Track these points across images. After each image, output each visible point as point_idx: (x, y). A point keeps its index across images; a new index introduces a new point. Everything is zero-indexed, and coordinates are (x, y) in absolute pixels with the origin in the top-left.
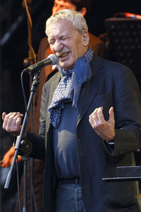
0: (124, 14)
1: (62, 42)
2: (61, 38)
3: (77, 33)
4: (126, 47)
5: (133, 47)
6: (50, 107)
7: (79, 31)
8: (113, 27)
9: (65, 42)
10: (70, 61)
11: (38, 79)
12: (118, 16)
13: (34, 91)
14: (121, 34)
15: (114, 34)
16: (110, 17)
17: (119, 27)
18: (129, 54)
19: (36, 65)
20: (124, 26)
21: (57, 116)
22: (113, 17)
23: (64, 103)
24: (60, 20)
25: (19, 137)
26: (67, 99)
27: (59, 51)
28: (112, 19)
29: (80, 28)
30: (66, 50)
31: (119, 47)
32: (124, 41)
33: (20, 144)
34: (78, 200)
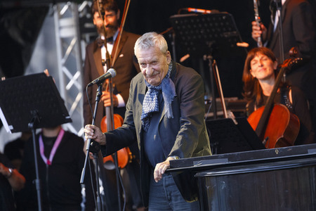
0: (186, 9)
2: (151, 63)
4: (189, 38)
5: (195, 37)
8: (177, 22)
11: (100, 90)
13: (98, 101)
14: (184, 27)
15: (179, 28)
16: (173, 14)
17: (181, 22)
18: (192, 43)
20: (186, 21)
22: (177, 14)
28: (176, 16)
31: (184, 38)
32: (187, 33)
33: (90, 145)
34: (167, 186)
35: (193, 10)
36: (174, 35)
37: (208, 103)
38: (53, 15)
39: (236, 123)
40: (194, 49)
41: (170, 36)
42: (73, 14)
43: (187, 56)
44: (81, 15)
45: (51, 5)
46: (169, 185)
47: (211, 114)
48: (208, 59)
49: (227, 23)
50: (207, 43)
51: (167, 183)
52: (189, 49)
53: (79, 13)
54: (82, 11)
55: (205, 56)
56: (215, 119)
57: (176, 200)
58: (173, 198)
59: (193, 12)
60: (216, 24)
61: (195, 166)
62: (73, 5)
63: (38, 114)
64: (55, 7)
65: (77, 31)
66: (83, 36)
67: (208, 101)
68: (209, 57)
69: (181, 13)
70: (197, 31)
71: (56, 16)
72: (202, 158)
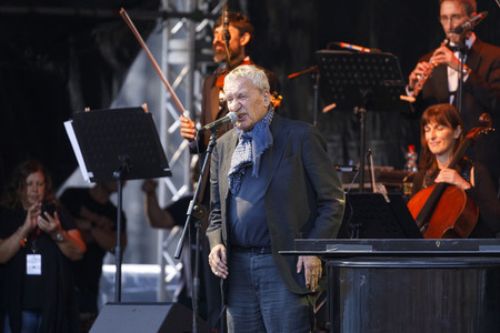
0: (338, 44)
1: (241, 102)
2: (240, 96)
3: (257, 92)
4: (338, 82)
5: (345, 82)
6: (230, 172)
8: (324, 59)
9: (243, 102)
10: (248, 122)
11: (215, 139)
12: (331, 48)
13: (210, 152)
14: (332, 67)
15: (325, 67)
16: (320, 49)
17: (330, 60)
18: (341, 90)
20: (336, 60)
21: (237, 182)
22: (325, 48)
23: (245, 167)
24: (239, 77)
26: (248, 162)
27: (237, 111)
28: (323, 51)
29: (261, 87)
30: (243, 111)
31: (331, 82)
32: (336, 75)
33: (193, 210)
34: (254, 270)
35: (348, 46)
36: (318, 77)
37: (354, 170)
38: (161, 32)
39: (388, 201)
40: (343, 97)
41: (313, 76)
42: (188, 34)
43: (333, 106)
44: (199, 37)
45: (159, 20)
46: (259, 268)
47: (356, 186)
48: (359, 113)
49: (390, 69)
50: (361, 91)
51: (256, 265)
52: (336, 97)
53: (197, 33)
54: (201, 31)
55: (356, 109)
56: (360, 193)
57: (265, 289)
58: (261, 286)
59: (346, 49)
60: (376, 68)
61: (328, 251)
62: (189, 23)
63: (128, 161)
64: (165, 23)
65: (191, 57)
66: (199, 65)
67: (354, 167)
68: (362, 110)
70: (350, 75)
71: (165, 33)
72: (338, 243)
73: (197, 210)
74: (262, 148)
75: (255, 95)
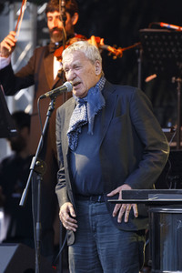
0: (158, 23)
1: (75, 72)
3: (89, 63)
4: (158, 56)
5: (164, 56)
6: (69, 131)
7: (92, 61)
8: (146, 37)
9: (78, 72)
11: (53, 105)
13: (49, 116)
14: (154, 43)
15: (147, 43)
17: (152, 37)
18: (160, 62)
19: (52, 92)
20: (156, 37)
21: (74, 139)
22: (147, 28)
24: (73, 51)
25: (34, 158)
26: (83, 122)
27: (72, 80)
28: (146, 30)
29: (93, 59)
30: (77, 80)
31: (152, 56)
32: (156, 50)
33: (35, 165)
34: (92, 215)
35: (166, 25)
36: (141, 51)
37: (172, 131)
38: (8, 14)
40: (162, 69)
41: (137, 51)
42: (31, 16)
43: (154, 76)
44: (40, 18)
45: (7, 4)
46: (96, 214)
47: (174, 144)
48: (176, 82)
50: (178, 64)
51: (94, 211)
52: (156, 69)
53: (38, 15)
54: (42, 13)
55: (174, 78)
56: (178, 150)
57: (102, 232)
58: (98, 229)
59: (165, 28)
61: (150, 199)
62: (31, 6)
64: (12, 6)
65: (34, 35)
66: (40, 42)
67: (172, 128)
68: (178, 80)
69: (152, 28)
70: (168, 50)
71: (11, 15)
72: (159, 192)
73: (39, 165)
74: (96, 109)
75: (88, 66)
